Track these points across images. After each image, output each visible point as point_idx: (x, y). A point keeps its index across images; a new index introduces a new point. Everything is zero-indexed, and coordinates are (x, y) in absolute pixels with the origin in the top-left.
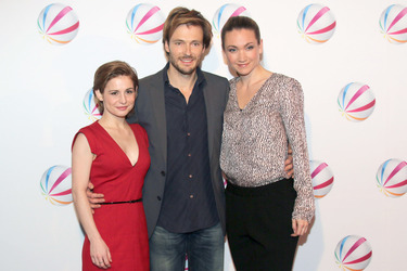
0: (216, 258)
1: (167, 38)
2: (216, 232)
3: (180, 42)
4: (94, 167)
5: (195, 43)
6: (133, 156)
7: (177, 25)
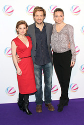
0: (51, 71)
1: (34, 15)
2: (50, 64)
3: (37, 16)
4: (17, 49)
5: (41, 16)
6: (27, 45)
7: (36, 11)
